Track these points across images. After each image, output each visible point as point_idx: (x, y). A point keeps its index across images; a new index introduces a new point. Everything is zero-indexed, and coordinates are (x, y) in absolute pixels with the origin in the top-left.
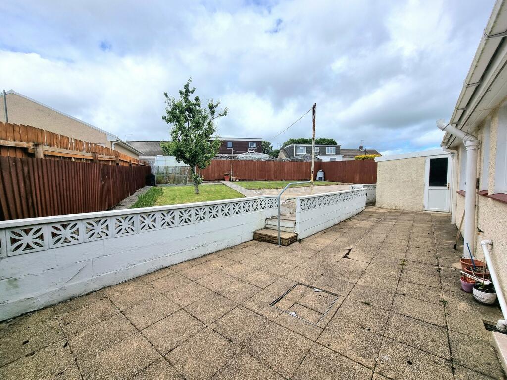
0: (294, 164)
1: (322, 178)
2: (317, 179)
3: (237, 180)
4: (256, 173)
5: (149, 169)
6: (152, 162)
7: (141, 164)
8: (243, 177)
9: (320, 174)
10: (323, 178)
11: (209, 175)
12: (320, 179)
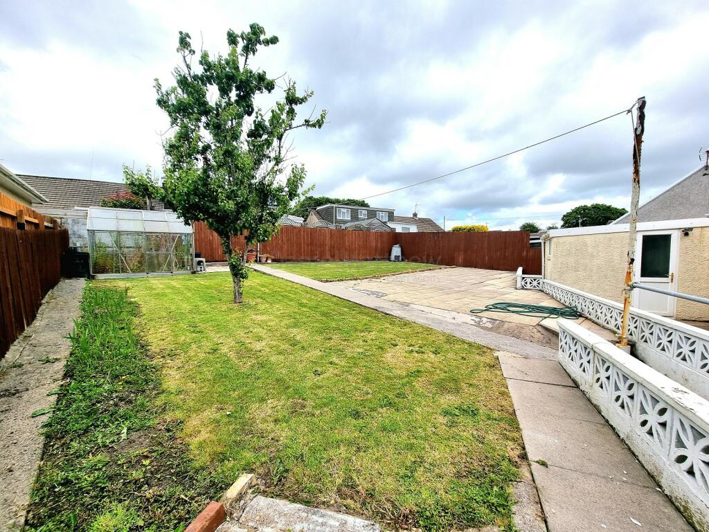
0: (359, 234)
1: (399, 256)
2: (393, 258)
3: (269, 261)
4: (300, 248)
5: (64, 235)
6: (70, 221)
7: (46, 224)
8: (279, 255)
9: (396, 251)
10: (400, 258)
11: (212, 249)
12: (397, 258)
